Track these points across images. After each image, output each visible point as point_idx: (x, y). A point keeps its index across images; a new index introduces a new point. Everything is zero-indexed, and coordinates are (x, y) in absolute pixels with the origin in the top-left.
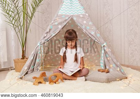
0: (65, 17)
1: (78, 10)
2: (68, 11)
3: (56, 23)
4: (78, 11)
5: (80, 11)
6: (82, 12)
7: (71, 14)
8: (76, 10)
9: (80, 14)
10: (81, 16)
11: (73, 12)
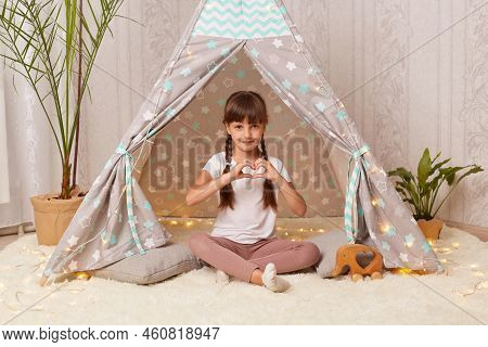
0: (218, 46)
1: (265, 20)
2: (228, 25)
3: (186, 71)
4: (265, 24)
5: (274, 26)
6: (282, 30)
7: (239, 34)
9: (275, 35)
10: (278, 43)
11: (246, 28)
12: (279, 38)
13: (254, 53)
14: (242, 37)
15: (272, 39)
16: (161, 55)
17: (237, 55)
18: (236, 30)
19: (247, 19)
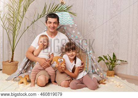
1: (68, 20)
4: (68, 22)
5: (70, 22)
6: (72, 23)
8: (66, 21)
10: (71, 26)
11: (63, 22)
12: (71, 25)
13: (65, 28)
14: (63, 24)
15: (69, 25)
19: (63, 20)
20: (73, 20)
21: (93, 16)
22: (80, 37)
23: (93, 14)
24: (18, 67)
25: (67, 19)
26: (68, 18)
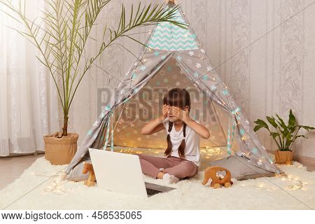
0: (160, 55)
1: (183, 41)
2: (165, 43)
3: (143, 68)
5: (190, 45)
6: (194, 46)
7: (170, 48)
8: (180, 41)
9: (190, 49)
10: (191, 53)
11: (175, 45)
12: (192, 51)
13: (179, 58)
14: (173, 50)
15: (188, 51)
16: (113, 58)
17: (169, 59)
18: (169, 46)
19: (175, 41)
20: (197, 39)
21: (243, 27)
22: (213, 77)
23: (243, 24)
24: (78, 147)
25: (183, 38)
26: (186, 36)
